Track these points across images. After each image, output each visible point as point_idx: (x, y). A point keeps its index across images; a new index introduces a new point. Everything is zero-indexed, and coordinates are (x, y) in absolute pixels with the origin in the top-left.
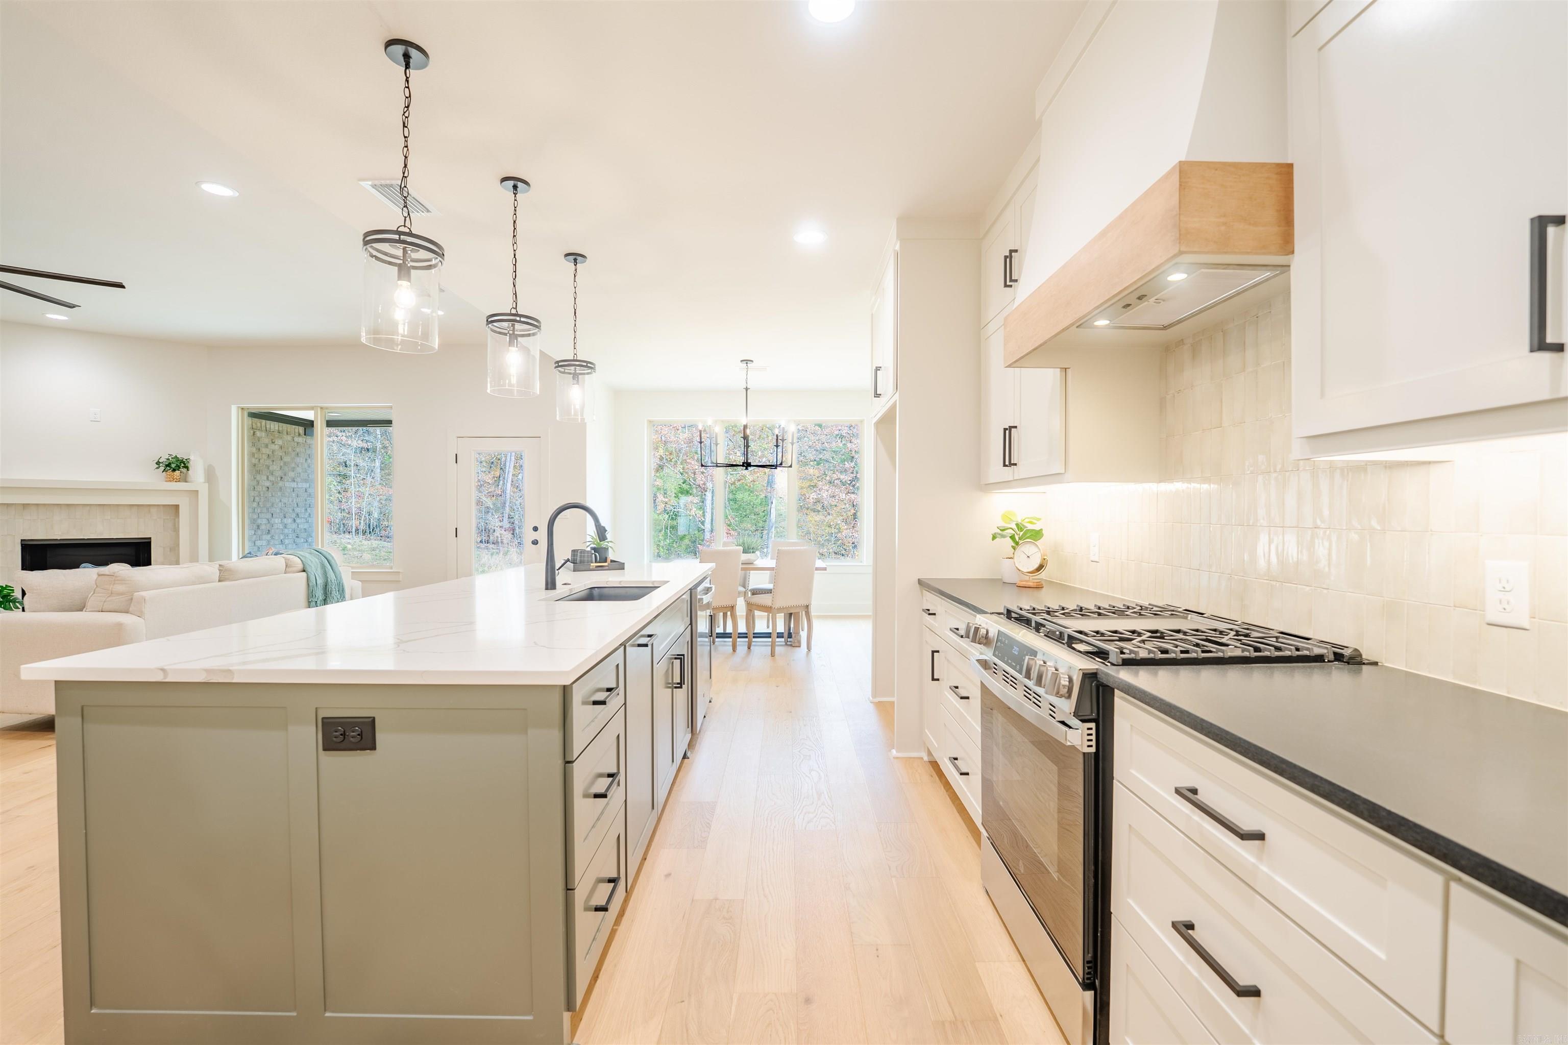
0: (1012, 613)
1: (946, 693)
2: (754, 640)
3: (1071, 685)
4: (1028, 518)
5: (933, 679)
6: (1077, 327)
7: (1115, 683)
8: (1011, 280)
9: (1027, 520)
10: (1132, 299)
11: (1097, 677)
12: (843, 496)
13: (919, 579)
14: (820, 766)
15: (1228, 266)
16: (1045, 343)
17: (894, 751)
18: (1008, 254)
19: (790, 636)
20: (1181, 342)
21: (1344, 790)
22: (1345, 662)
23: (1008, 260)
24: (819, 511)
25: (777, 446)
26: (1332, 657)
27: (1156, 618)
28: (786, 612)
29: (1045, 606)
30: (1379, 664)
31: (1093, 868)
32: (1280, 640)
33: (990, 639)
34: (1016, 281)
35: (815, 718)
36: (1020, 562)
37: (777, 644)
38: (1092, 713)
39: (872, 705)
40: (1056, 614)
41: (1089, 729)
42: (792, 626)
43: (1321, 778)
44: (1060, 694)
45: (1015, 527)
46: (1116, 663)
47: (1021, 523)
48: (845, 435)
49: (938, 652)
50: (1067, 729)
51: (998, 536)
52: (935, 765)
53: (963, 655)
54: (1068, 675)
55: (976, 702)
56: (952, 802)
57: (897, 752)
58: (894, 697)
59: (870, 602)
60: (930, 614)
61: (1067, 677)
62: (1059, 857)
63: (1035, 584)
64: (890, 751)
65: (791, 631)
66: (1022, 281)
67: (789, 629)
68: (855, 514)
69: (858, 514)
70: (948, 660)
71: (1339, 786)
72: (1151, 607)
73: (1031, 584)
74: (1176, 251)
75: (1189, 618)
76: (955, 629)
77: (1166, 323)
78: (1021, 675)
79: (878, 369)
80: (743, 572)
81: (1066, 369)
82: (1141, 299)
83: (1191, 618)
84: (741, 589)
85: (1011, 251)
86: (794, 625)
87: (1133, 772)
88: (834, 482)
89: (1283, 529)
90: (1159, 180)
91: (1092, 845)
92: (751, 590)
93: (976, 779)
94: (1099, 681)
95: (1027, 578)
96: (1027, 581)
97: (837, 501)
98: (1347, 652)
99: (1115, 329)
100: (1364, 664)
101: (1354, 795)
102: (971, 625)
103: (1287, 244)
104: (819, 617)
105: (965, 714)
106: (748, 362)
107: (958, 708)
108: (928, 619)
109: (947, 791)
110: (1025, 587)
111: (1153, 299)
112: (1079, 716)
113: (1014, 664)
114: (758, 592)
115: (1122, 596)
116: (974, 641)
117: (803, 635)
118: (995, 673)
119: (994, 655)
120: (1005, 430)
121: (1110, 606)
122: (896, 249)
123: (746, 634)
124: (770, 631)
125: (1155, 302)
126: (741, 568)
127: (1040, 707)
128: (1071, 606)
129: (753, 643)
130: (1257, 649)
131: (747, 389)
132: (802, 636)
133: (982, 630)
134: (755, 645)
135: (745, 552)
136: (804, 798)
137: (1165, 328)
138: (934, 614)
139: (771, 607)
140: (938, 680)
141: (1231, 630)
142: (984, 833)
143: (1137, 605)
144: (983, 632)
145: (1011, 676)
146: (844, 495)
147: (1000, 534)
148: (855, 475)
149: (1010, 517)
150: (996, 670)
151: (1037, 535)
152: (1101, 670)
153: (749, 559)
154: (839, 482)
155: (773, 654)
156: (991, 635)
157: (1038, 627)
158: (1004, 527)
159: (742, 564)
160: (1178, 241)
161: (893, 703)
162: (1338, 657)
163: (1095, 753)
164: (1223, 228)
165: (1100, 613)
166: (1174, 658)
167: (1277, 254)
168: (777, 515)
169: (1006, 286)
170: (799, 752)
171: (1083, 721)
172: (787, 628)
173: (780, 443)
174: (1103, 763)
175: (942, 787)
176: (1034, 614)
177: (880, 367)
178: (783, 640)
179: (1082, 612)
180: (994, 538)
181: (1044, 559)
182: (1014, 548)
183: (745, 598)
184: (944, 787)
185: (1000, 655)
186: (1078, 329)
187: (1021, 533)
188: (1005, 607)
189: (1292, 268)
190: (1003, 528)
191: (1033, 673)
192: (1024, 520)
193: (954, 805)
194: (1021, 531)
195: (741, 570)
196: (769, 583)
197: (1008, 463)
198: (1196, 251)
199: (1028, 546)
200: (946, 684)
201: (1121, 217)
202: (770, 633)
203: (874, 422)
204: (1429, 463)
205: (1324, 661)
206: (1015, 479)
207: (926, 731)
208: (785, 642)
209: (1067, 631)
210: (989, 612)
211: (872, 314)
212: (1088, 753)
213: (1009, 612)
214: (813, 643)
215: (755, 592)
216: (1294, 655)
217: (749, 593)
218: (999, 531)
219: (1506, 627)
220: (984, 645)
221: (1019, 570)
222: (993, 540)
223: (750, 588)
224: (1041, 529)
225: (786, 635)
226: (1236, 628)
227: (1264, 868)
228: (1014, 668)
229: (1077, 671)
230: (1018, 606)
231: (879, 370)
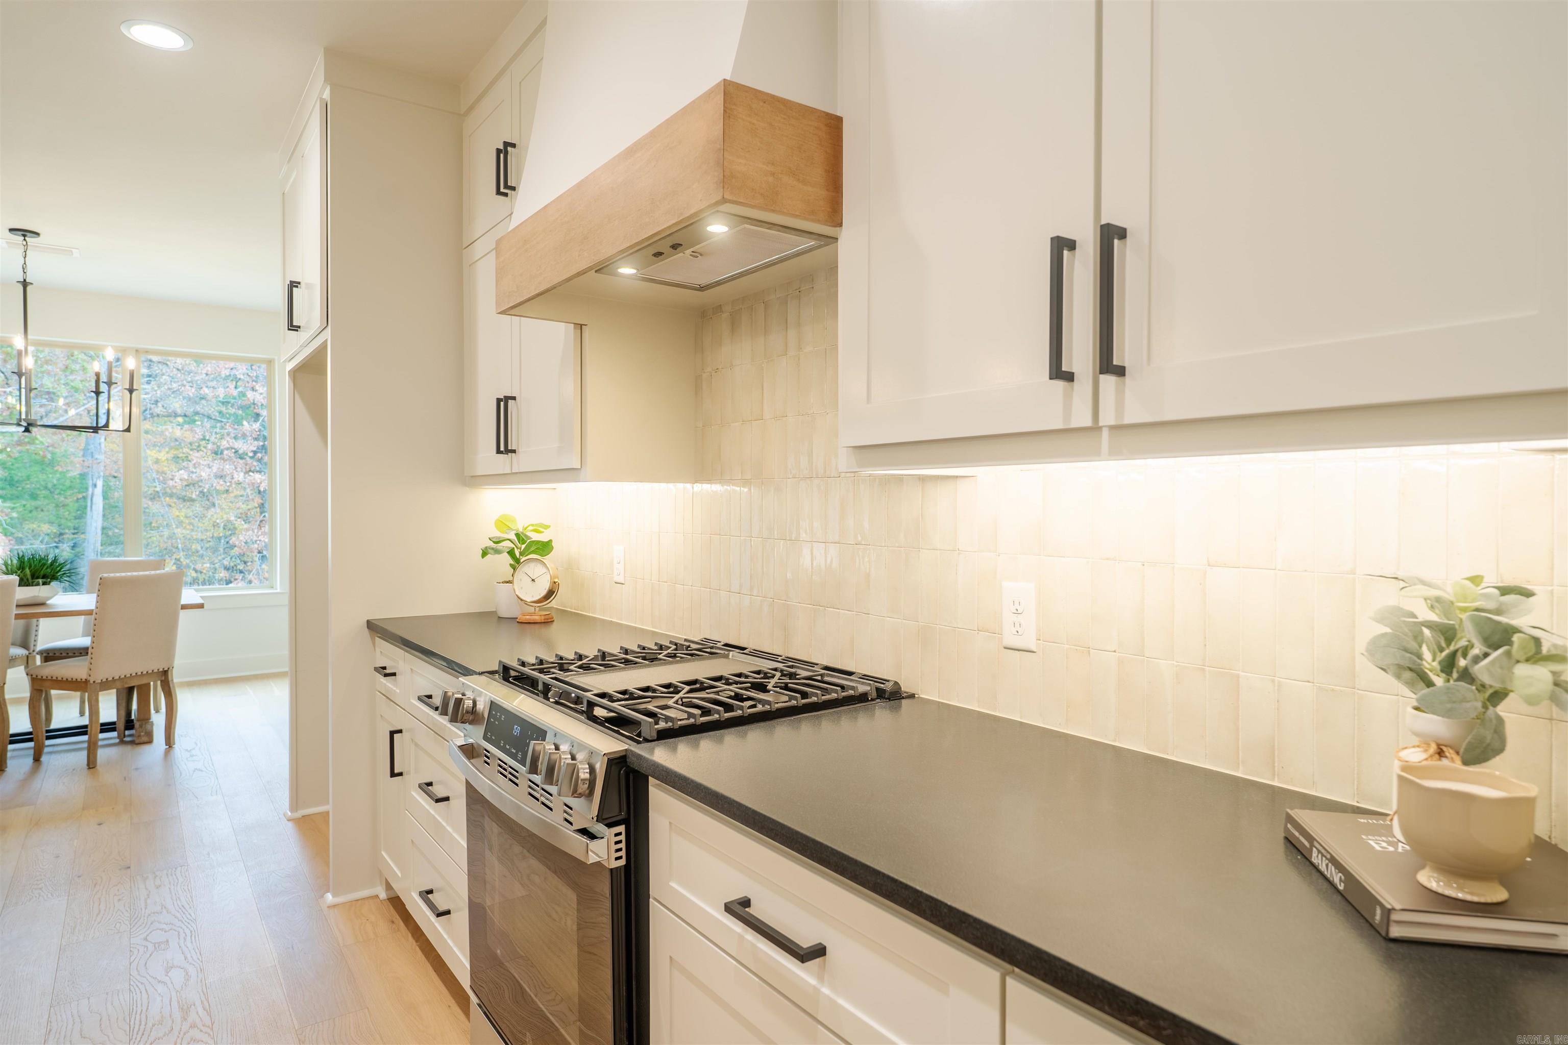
0: (511, 671)
1: (414, 793)
2: (48, 742)
3: (593, 776)
4: (532, 525)
5: (393, 774)
6: (596, 271)
7: (650, 769)
8: (507, 186)
9: (530, 528)
10: (664, 247)
11: (626, 762)
12: (240, 476)
13: (368, 621)
14: (189, 956)
15: (772, 225)
16: (554, 288)
17: (329, 897)
18: (501, 147)
19: (129, 725)
20: (718, 309)
21: (907, 887)
22: (886, 699)
23: (502, 155)
24: (193, 500)
25: (98, 393)
26: (874, 694)
27: (694, 660)
28: (120, 687)
29: (557, 655)
30: (916, 696)
31: (625, 1025)
32: (826, 679)
33: (478, 714)
34: (513, 189)
35: (179, 869)
36: (522, 588)
37: (100, 743)
38: (620, 811)
39: (290, 824)
40: (572, 667)
41: (616, 835)
42: (134, 706)
43: (884, 875)
44: (578, 792)
45: (514, 537)
46: (650, 739)
47: (522, 533)
48: (242, 377)
49: (400, 731)
50: (588, 842)
51: (490, 551)
52: (396, 903)
53: (440, 735)
54: (588, 764)
55: (459, 804)
56: (425, 956)
57: (333, 896)
58: (328, 803)
59: (284, 651)
60: (386, 675)
61: (587, 766)
62: (580, 997)
63: (543, 618)
64: (322, 896)
65: (133, 717)
66: (521, 190)
67: (129, 713)
68: (262, 506)
69: (266, 505)
70: (416, 745)
71: (901, 883)
72: (687, 644)
73: (536, 618)
74: (719, 197)
75: (730, 657)
76: (426, 696)
77: (704, 281)
78: (525, 767)
79: (293, 285)
80: (22, 622)
81: (581, 325)
82: (676, 249)
83: (732, 656)
84: (20, 652)
85: (507, 144)
86: (138, 707)
87: (674, 885)
88: (222, 453)
89: (825, 545)
90: (700, 98)
91: (625, 994)
92: (41, 653)
93: (461, 918)
94: (629, 766)
95: (532, 610)
96: (531, 614)
97: (228, 484)
98: (888, 687)
99: (643, 280)
100: (903, 698)
101: (916, 891)
102: (450, 694)
103: (835, 216)
104: (191, 684)
105: (444, 824)
106: (28, 234)
107: (433, 815)
108: (385, 682)
109: (417, 941)
110: (529, 623)
111: (689, 252)
112: (603, 819)
113: (515, 751)
114: (57, 654)
115: (653, 628)
116: (454, 720)
117: (158, 720)
118: (486, 762)
119: (485, 738)
120: (499, 401)
121: (639, 646)
122: (324, 97)
123: (30, 733)
124: (85, 721)
125: (691, 255)
126: (16, 615)
127: (551, 809)
128: (591, 652)
129: (46, 750)
130: (804, 695)
131: (25, 284)
132: (154, 722)
133: (466, 701)
134: (51, 753)
135: (23, 583)
136: (153, 1025)
137: (702, 288)
138: (394, 674)
139: (87, 681)
140: (401, 774)
141: (776, 670)
142: (474, 999)
143: (671, 642)
144: (468, 703)
145: (511, 767)
146: (242, 474)
147: (493, 549)
148: (261, 444)
149: (507, 524)
150: (488, 758)
151: (545, 548)
152: (631, 750)
153: (35, 596)
154: (233, 455)
155: (91, 764)
156: (480, 706)
157: (545, 692)
158: (499, 538)
159: (18, 606)
160: (722, 185)
161: (327, 813)
162: (881, 694)
163: (625, 865)
164: (771, 179)
165: (627, 661)
166: (717, 720)
167: (825, 223)
168: (107, 507)
169: (499, 192)
170: (146, 939)
171: (610, 825)
172: (123, 713)
173: (103, 387)
174: (635, 877)
175: (410, 935)
176: (541, 671)
177: (299, 283)
178: (115, 734)
179: (605, 661)
180: (484, 554)
181: (555, 583)
182: (514, 569)
183: (27, 667)
184: (413, 936)
185: (494, 738)
186: (596, 274)
187: (523, 546)
188: (500, 662)
189: (839, 241)
190: (498, 540)
191: (541, 764)
192: (527, 527)
193: (429, 961)
194: (523, 544)
195: (16, 619)
196: (83, 636)
197: (504, 448)
198: (741, 202)
199: (532, 565)
200: (413, 780)
201: (653, 135)
202: (86, 727)
203: (290, 366)
204: (957, 477)
205: (868, 700)
206: (513, 471)
207: (383, 853)
208: (119, 737)
209: (586, 697)
210: (478, 671)
211: (284, 193)
212: (617, 868)
213: (506, 669)
214: (178, 731)
215: (50, 656)
216: (840, 697)
217: (38, 658)
218: (492, 544)
219: (1019, 650)
220: (470, 724)
221: (522, 600)
222: (483, 558)
223: (39, 647)
224: (551, 541)
225: (121, 726)
226: (780, 666)
227: (826, 991)
228: (514, 757)
229: (600, 758)
230: (519, 660)
231: (297, 287)
